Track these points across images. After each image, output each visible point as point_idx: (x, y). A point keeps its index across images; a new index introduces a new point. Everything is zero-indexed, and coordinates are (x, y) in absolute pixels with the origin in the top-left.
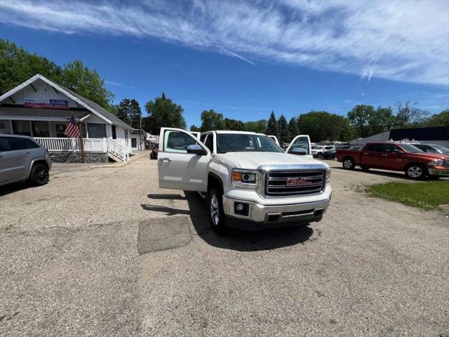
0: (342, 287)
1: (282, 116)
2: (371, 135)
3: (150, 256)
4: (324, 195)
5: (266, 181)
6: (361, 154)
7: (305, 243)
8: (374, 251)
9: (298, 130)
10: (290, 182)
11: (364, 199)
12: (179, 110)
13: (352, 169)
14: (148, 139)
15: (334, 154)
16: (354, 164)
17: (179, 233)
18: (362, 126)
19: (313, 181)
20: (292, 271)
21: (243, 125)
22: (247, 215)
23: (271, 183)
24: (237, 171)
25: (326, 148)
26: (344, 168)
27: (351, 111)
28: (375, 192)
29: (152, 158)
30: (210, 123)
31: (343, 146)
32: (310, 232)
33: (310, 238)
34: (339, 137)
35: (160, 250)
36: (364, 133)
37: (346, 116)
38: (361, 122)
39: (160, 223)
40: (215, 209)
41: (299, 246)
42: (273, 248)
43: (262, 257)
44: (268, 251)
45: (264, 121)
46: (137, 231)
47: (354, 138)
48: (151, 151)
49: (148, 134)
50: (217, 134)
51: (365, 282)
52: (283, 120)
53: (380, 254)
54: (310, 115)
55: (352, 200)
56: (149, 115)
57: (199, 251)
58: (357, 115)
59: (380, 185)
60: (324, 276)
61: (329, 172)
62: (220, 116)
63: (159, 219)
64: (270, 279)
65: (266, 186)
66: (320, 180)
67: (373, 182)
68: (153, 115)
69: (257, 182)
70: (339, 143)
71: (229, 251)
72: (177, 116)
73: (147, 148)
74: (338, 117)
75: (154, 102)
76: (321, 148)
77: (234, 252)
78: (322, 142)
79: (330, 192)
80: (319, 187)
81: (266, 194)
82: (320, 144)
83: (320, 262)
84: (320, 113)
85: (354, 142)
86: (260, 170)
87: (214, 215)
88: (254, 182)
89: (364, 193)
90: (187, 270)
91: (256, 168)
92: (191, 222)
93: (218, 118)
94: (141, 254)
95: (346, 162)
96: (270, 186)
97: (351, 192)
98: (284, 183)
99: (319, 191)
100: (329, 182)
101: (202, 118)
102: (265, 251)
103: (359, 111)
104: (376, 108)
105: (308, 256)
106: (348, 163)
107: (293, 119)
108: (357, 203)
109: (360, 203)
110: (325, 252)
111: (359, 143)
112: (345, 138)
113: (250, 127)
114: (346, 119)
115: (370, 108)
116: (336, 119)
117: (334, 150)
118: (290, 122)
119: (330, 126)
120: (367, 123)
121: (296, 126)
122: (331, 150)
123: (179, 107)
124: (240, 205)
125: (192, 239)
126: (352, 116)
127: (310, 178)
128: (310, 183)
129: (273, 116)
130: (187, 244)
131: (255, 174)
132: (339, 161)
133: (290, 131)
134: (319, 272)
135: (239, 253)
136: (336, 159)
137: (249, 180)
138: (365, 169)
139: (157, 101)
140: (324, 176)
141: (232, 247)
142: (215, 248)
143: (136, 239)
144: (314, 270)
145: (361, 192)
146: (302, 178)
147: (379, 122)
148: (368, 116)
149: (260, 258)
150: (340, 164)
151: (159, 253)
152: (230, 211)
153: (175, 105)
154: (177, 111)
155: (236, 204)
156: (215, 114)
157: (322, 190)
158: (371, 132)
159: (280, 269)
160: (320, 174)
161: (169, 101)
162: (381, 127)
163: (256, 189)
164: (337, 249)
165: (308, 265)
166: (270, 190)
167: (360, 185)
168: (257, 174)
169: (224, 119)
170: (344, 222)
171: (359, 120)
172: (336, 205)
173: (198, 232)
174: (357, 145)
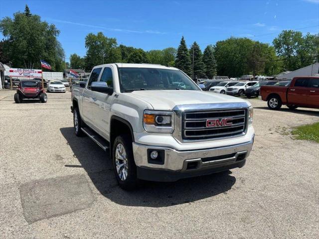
0: (266, 231)
1: (195, 44)
2: (299, 67)
3: (44, 224)
4: (246, 137)
5: (183, 123)
6: (287, 90)
7: (228, 192)
8: (298, 194)
9: (215, 61)
10: (210, 123)
11: (290, 142)
12: (52, 31)
13: (278, 108)
14: (6, 73)
15: (258, 92)
16: (280, 103)
17: (77, 193)
18: (289, 56)
19: (234, 122)
20: (215, 221)
21: (144, 54)
22: (163, 164)
23: (189, 125)
24: (149, 112)
25: (249, 84)
26: (270, 108)
27: (277, 37)
28: (302, 133)
29: (17, 102)
30: (98, 51)
31: (267, 81)
32: (233, 180)
33: (233, 187)
34: (263, 70)
35: (55, 216)
36: (292, 65)
37: (271, 45)
38: (289, 51)
39: (49, 184)
40: (121, 162)
41: (222, 196)
42: (193, 201)
43: (182, 210)
44: (187, 204)
45: (171, 49)
46: (18, 196)
47: (281, 71)
48: (16, 92)
49: (6, 66)
50: (118, 68)
51: (289, 224)
52: (195, 48)
53: (304, 197)
54: (230, 42)
55: (277, 144)
56: (6, 38)
57: (106, 211)
58: (284, 43)
59: (308, 126)
60: (248, 223)
61: (251, 111)
62: (113, 41)
63: (47, 180)
64: (192, 232)
65: (183, 128)
66: (241, 120)
67: (301, 123)
68: (12, 38)
69: (172, 125)
70: (264, 77)
71: (143, 208)
72: (49, 40)
73: (6, 86)
74: (262, 45)
75: (13, 18)
76: (242, 85)
77: (149, 209)
78: (244, 76)
79: (252, 134)
80: (241, 128)
81: (184, 138)
82: (242, 79)
83: (244, 210)
84: (241, 40)
85: (280, 76)
86: (176, 111)
87: (121, 169)
88: (170, 125)
89: (290, 135)
90: (95, 234)
91: (171, 109)
92: (90, 180)
93: (110, 44)
94: (30, 222)
95: (271, 101)
96: (187, 129)
97: (276, 135)
98: (203, 124)
99: (241, 133)
100: (251, 122)
101: (87, 44)
102: (184, 205)
103: (286, 39)
104: (304, 35)
105: (232, 205)
106: (274, 102)
107: (208, 48)
108: (283, 147)
109: (285, 147)
110: (248, 200)
111: (286, 77)
112: (270, 71)
113: (154, 58)
114: (271, 48)
115: (298, 34)
116: (259, 48)
117: (257, 86)
118: (205, 52)
119: (253, 56)
120: (294, 53)
121: (213, 56)
122: (255, 86)
123: (53, 27)
124: (154, 152)
125: (95, 200)
126: (278, 45)
127: (231, 118)
128: (231, 124)
129: (183, 43)
130: (89, 206)
131: (170, 116)
132: (263, 99)
133: (205, 62)
134: (243, 220)
135: (155, 210)
136: (260, 97)
137: (164, 122)
138: (292, 109)
139: (18, 18)
140: (246, 116)
141: (146, 203)
142: (125, 207)
143: (20, 206)
144: (238, 218)
145: (287, 134)
146: (223, 118)
147: (308, 52)
148: (296, 44)
149: (178, 211)
150: (265, 104)
151: (56, 219)
152: (142, 161)
153: (45, 25)
154: (49, 33)
155: (150, 151)
156: (105, 39)
157: (244, 131)
158: (300, 64)
159: (202, 221)
160: (242, 113)
161: (36, 18)
162: (310, 58)
163: (172, 133)
164: (261, 195)
165: (232, 213)
166: (188, 133)
167: (286, 126)
168: (173, 116)
169: (118, 46)
170: (268, 168)
171: (286, 49)
172: (261, 150)
173: (101, 192)
174: (284, 79)
